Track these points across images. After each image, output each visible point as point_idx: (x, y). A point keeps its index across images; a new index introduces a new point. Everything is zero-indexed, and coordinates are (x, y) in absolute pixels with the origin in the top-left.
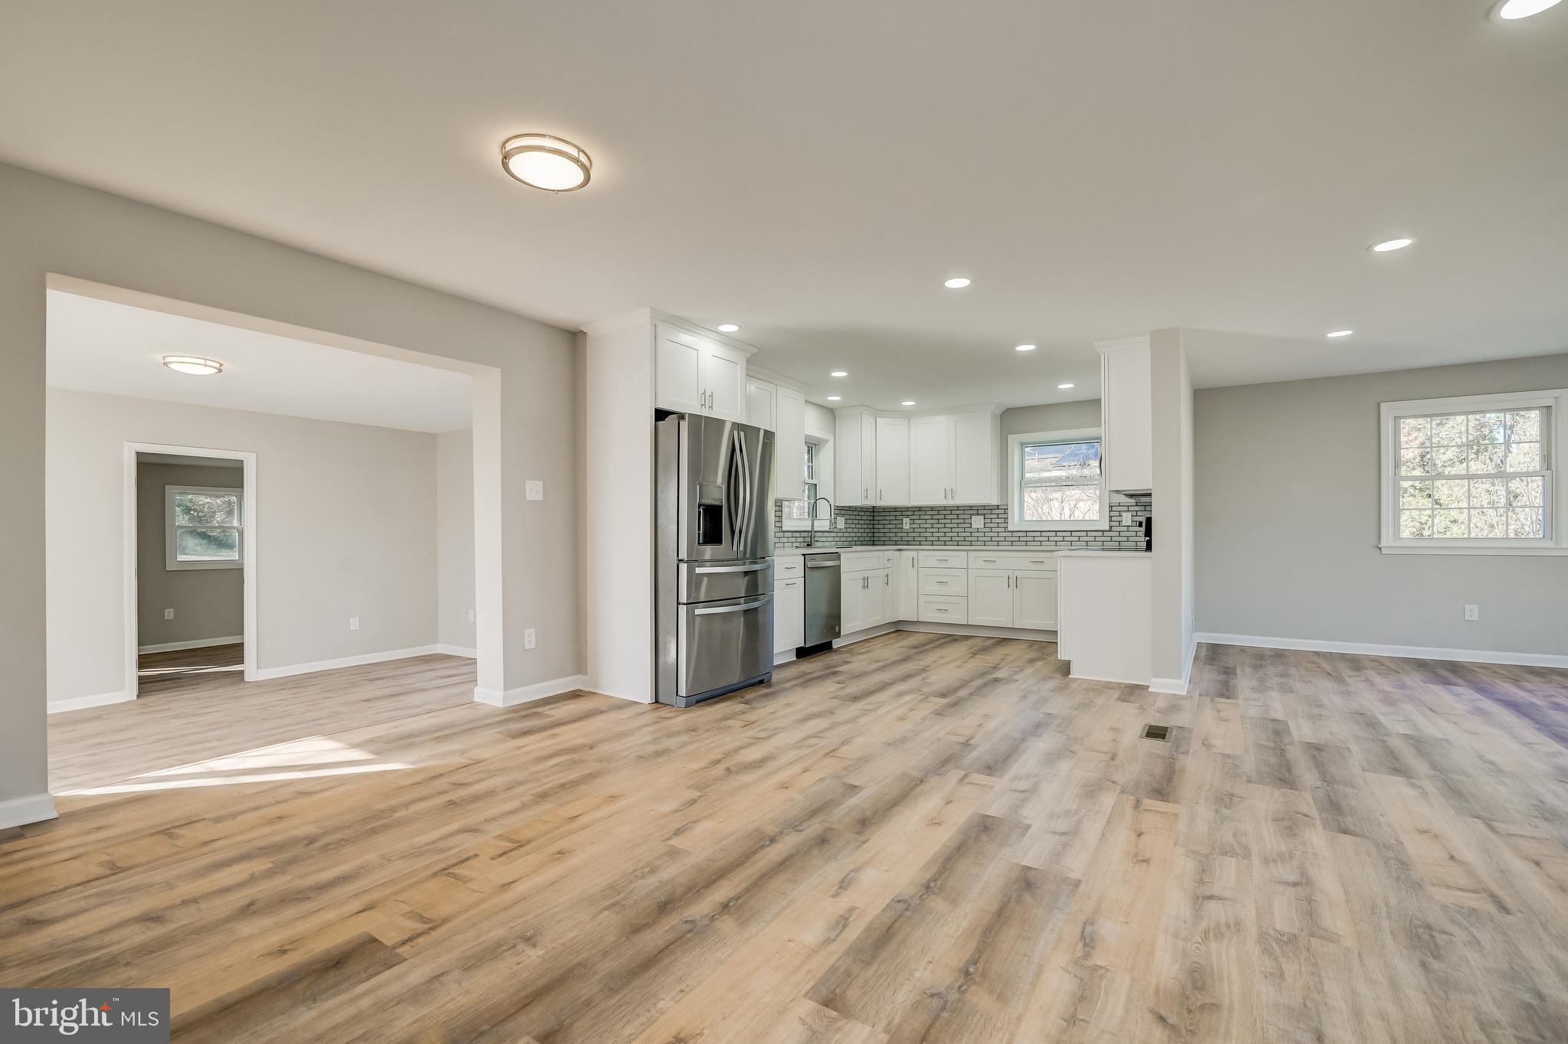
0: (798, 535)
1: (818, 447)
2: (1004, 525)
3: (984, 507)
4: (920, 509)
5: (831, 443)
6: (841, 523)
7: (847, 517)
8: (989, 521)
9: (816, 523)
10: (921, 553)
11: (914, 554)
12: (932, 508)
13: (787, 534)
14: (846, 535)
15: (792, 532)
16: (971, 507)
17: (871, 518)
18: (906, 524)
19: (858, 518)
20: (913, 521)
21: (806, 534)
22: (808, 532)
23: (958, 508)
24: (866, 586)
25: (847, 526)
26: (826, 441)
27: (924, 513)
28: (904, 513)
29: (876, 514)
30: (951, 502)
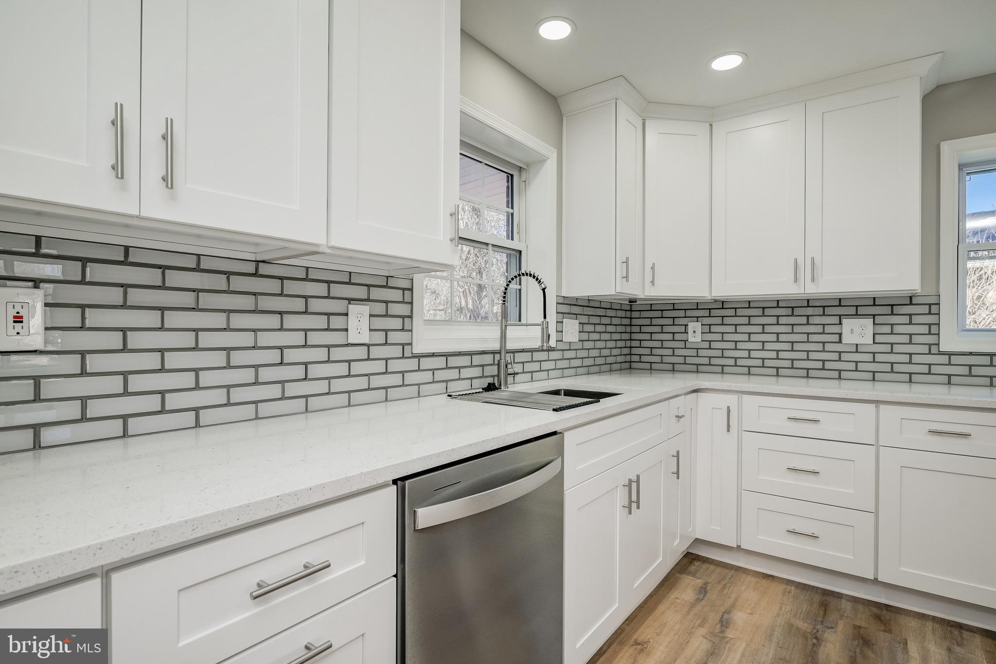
0: (465, 361)
1: (524, 174)
2: (931, 339)
3: (874, 302)
4: (723, 304)
5: (550, 166)
6: (572, 330)
7: (585, 319)
8: (887, 329)
9: (511, 332)
10: (745, 397)
11: (731, 400)
12: (749, 304)
13: (426, 363)
14: (584, 354)
15: (447, 355)
16: (840, 302)
17: (627, 321)
18: (695, 333)
19: (606, 321)
20: (708, 329)
21: (488, 359)
22: (493, 353)
23: (808, 303)
24: (633, 503)
25: (585, 336)
26: (542, 161)
27: (731, 312)
28: (689, 313)
29: (635, 315)
30: (811, 289)
